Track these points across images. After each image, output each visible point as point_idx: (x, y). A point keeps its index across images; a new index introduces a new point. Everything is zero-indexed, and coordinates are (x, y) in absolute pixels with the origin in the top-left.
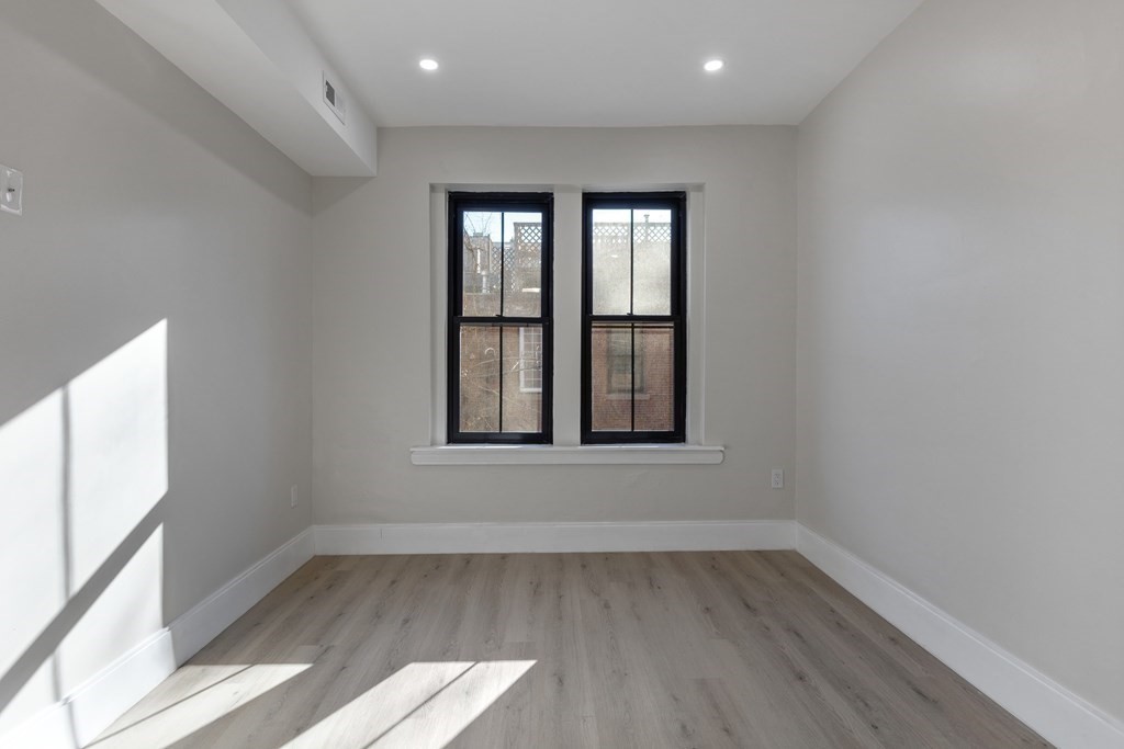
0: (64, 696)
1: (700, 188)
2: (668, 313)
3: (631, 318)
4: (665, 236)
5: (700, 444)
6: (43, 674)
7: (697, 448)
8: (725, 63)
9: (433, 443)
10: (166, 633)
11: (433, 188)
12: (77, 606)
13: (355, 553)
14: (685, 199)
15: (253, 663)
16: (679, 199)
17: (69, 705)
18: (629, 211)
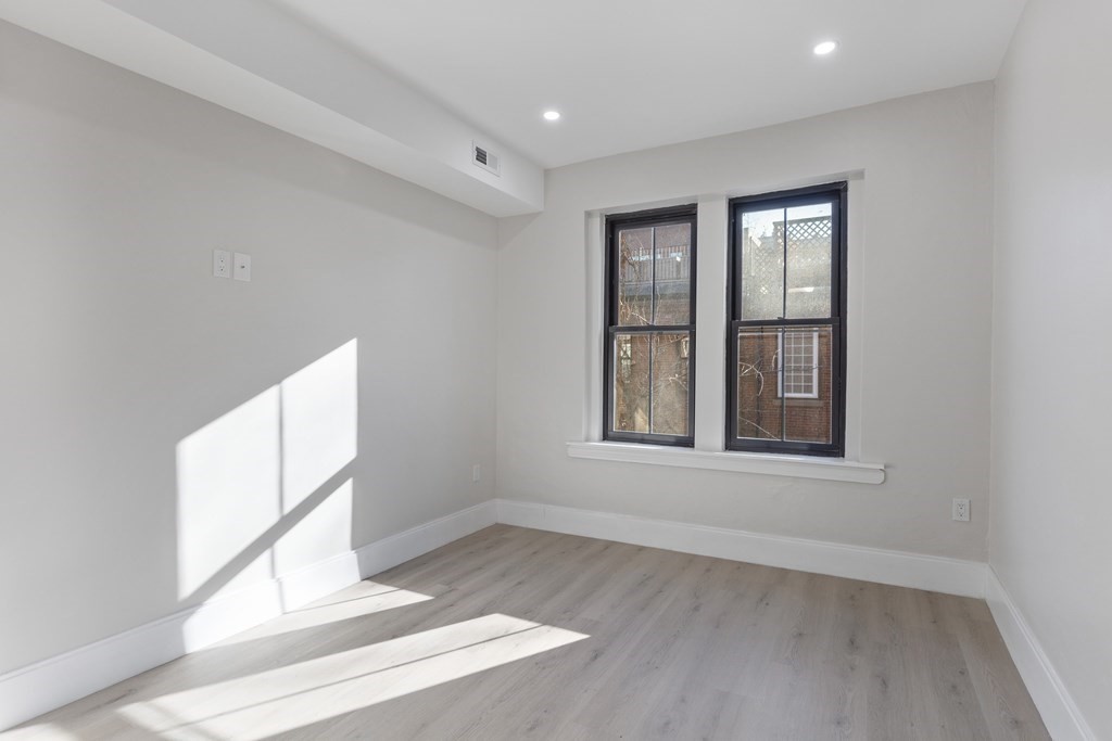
0: (278, 577)
1: (860, 175)
2: (828, 315)
3: (782, 322)
4: (826, 231)
5: (858, 461)
6: (265, 557)
7: (856, 464)
8: (838, 43)
9: (588, 440)
10: (353, 555)
11: (589, 215)
12: (287, 522)
13: (524, 526)
14: (846, 189)
15: (402, 588)
16: (839, 190)
17: (280, 584)
18: (783, 210)
